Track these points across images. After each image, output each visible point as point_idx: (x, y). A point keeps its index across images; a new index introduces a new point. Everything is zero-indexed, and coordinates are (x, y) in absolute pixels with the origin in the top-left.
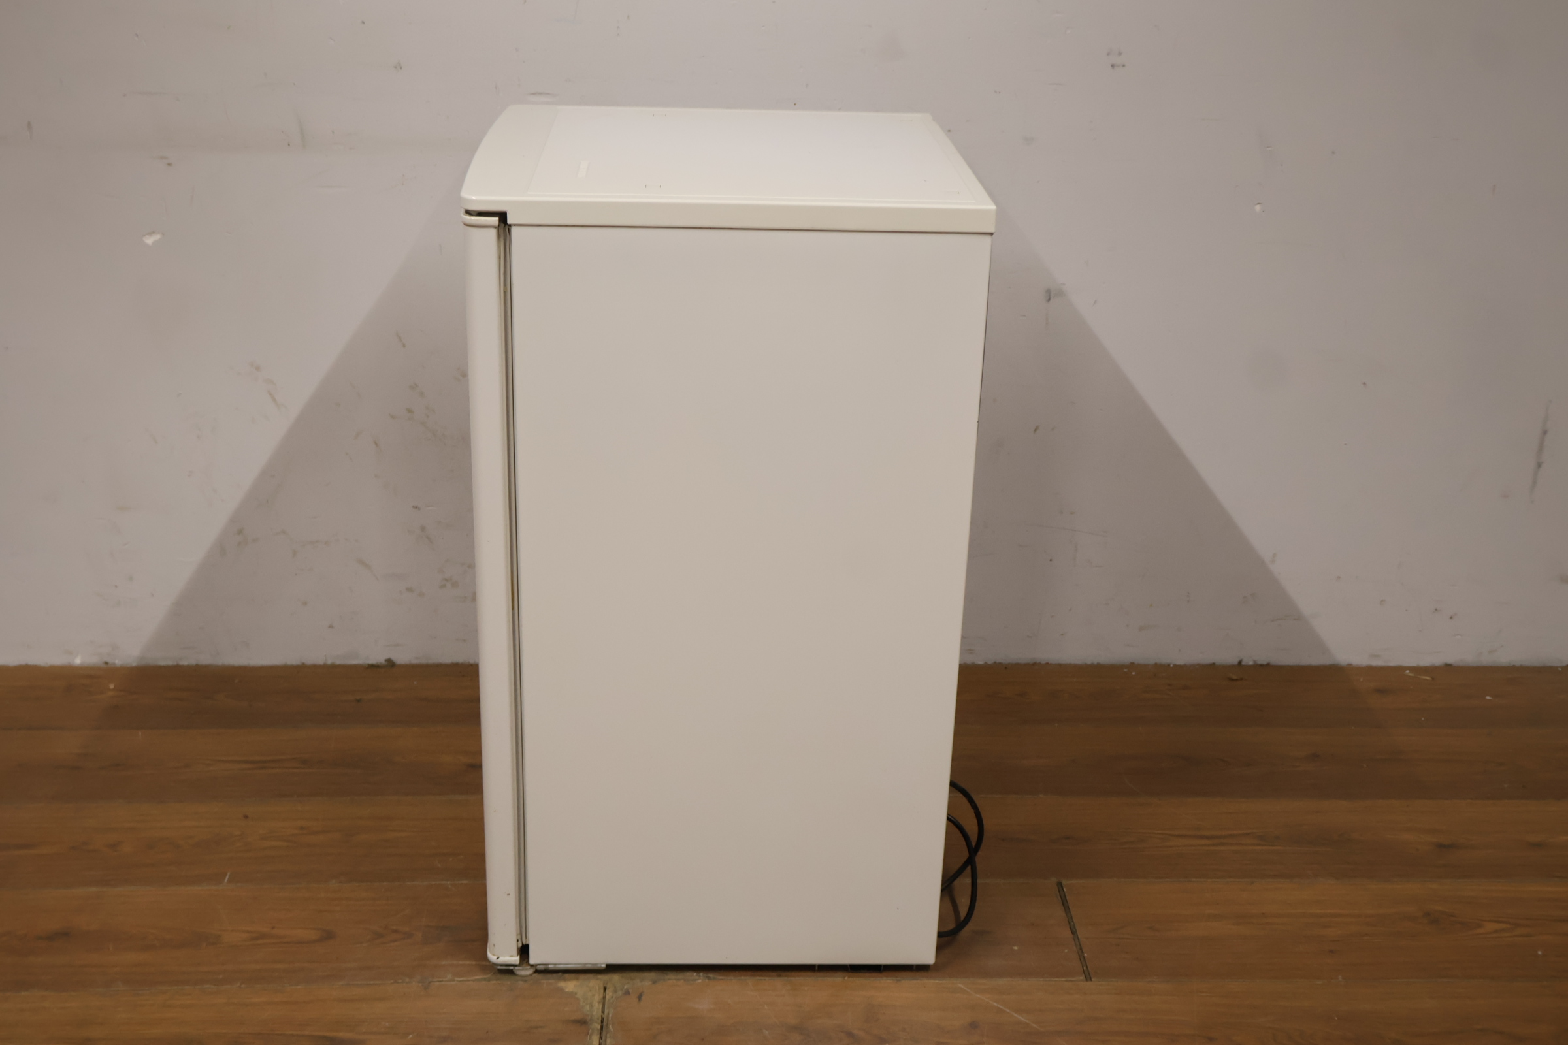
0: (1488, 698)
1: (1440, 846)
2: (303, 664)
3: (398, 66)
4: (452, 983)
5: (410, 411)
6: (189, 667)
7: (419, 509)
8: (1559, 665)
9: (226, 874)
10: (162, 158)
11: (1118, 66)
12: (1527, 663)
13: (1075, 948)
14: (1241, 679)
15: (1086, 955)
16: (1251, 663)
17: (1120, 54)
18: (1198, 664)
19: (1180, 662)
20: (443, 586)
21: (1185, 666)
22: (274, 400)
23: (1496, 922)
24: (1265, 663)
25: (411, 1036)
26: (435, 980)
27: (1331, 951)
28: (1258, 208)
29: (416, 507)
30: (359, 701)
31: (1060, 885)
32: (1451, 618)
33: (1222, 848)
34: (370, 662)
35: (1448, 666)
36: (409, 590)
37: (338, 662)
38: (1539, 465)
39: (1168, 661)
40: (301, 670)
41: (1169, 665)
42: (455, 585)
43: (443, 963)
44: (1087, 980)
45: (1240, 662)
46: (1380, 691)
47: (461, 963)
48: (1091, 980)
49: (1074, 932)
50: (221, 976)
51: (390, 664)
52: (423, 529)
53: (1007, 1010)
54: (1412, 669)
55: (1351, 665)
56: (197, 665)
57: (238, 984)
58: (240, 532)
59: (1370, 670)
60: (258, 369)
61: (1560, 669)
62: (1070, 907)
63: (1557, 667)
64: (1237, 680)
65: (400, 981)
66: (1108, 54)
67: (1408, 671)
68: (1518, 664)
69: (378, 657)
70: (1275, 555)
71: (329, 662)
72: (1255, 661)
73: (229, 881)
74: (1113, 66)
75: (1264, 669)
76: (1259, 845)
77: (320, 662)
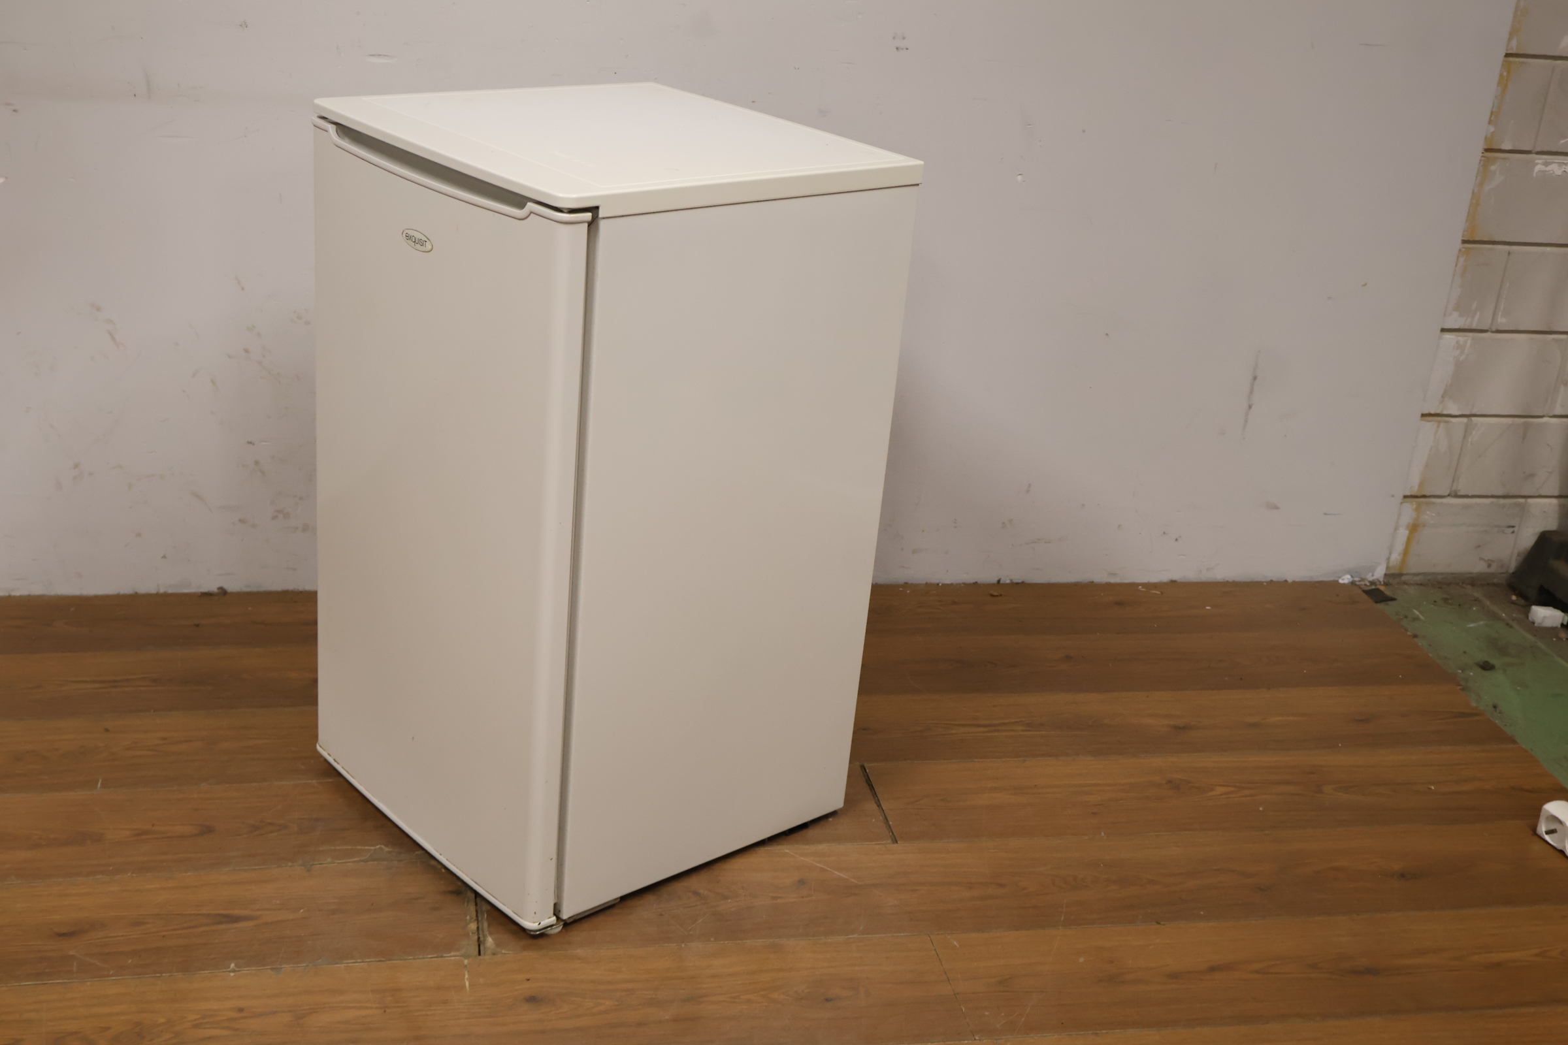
0: (1207, 608)
1: (1176, 728)
2: (136, 593)
3: (244, 25)
4: (333, 865)
5: (246, 351)
6: (21, 597)
7: (254, 444)
8: (1264, 580)
9: (98, 781)
10: (7, 104)
11: (902, 49)
12: (1238, 579)
13: (881, 818)
14: (1001, 595)
15: (891, 823)
16: (1008, 582)
17: (904, 38)
18: (964, 584)
19: (948, 582)
20: (274, 518)
21: (952, 584)
22: (113, 339)
23: (1224, 786)
24: (1020, 581)
25: (302, 911)
26: (316, 863)
27: (1094, 813)
28: (1019, 178)
29: (250, 443)
30: (197, 625)
31: (863, 768)
32: (1176, 540)
33: (996, 734)
34: (204, 589)
35: (1173, 582)
36: (242, 521)
37: (170, 591)
38: (1250, 407)
39: (937, 582)
40: (134, 599)
41: (938, 584)
42: (286, 516)
43: (321, 849)
44: (894, 843)
45: (999, 581)
46: (1119, 604)
47: (338, 848)
48: (897, 842)
49: (879, 805)
50: (111, 868)
51: (223, 592)
52: (257, 463)
53: (829, 869)
54: (1144, 585)
55: (1093, 582)
56: (29, 596)
57: (129, 874)
58: (76, 466)
59: (1109, 586)
60: (98, 309)
61: (1265, 584)
62: (873, 785)
63: (1263, 582)
64: (997, 596)
65: (284, 865)
66: (894, 38)
67: (1140, 587)
68: (1230, 580)
69: (213, 588)
70: (1030, 486)
71: (162, 591)
72: (1011, 580)
73: (103, 786)
74: (897, 49)
75: (1020, 588)
76: (1027, 731)
77: (153, 591)
